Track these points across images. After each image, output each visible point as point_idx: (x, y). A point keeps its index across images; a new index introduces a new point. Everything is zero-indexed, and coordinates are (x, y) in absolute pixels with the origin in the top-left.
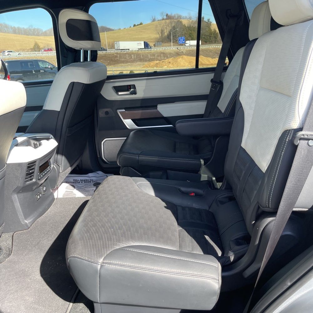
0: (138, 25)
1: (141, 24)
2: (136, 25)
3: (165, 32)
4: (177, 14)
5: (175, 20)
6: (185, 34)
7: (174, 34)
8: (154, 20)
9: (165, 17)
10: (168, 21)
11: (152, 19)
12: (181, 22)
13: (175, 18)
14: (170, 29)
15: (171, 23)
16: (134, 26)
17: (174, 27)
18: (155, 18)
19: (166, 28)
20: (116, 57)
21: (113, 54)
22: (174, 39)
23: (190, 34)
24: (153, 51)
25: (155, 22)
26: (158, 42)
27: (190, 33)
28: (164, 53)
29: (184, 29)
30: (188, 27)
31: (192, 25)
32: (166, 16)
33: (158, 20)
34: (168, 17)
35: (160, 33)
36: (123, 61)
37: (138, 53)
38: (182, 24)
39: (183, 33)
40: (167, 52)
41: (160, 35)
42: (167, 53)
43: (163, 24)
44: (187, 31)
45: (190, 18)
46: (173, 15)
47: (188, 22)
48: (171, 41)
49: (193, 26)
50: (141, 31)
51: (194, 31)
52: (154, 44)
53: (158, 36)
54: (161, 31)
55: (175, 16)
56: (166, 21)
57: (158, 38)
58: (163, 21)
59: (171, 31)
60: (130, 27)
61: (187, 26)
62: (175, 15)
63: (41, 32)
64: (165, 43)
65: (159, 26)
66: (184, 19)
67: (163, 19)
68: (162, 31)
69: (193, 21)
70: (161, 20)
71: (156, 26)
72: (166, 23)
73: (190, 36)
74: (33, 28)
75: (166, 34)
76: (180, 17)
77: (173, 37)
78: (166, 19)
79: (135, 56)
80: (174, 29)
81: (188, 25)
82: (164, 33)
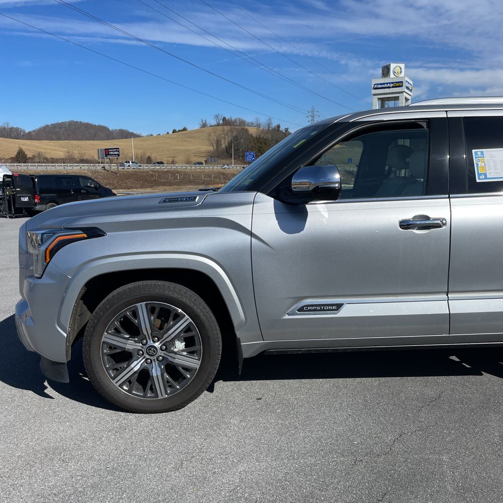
0: (179, 131)
1: (185, 129)
2: (177, 130)
3: (222, 143)
4: (239, 119)
5: (237, 127)
6: (253, 147)
7: (236, 147)
8: (204, 125)
9: (221, 122)
10: (226, 128)
11: (202, 124)
12: (247, 130)
13: (236, 124)
14: (229, 140)
15: (231, 131)
16: (174, 131)
17: (236, 137)
18: (205, 123)
19: (225, 138)
20: (152, 176)
21: (148, 172)
22: (237, 154)
23: (260, 149)
24: (208, 170)
25: (206, 128)
26: (211, 157)
27: (260, 147)
28: (223, 174)
29: (251, 141)
30: (256, 137)
31: (262, 136)
32: (223, 120)
33: (211, 126)
34: (226, 121)
35: (214, 144)
36: (163, 182)
37: (184, 172)
38: (248, 133)
39: (250, 147)
40: (228, 172)
41: (215, 147)
42: (228, 174)
43: (219, 132)
44: (255, 144)
45: (258, 126)
46: (233, 119)
47: (257, 131)
48: (231, 157)
49: (263, 138)
50: (185, 140)
51: (265, 144)
52: (205, 159)
53: (211, 148)
54: (216, 142)
55: (235, 121)
56: (224, 128)
57: (211, 152)
58: (220, 127)
59: (232, 143)
60: (168, 133)
61: (254, 136)
62: (236, 119)
63: (22, 133)
64: (222, 159)
65: (212, 134)
66: (249, 126)
67: (218, 125)
68: (218, 142)
69: (264, 129)
70: (214, 126)
71: (209, 135)
72: (223, 130)
73: (259, 150)
74: (10, 127)
75: (223, 146)
76: (242, 123)
77: (235, 150)
78: (223, 125)
79: (182, 177)
80: (237, 140)
81: (256, 134)
82: (221, 145)
